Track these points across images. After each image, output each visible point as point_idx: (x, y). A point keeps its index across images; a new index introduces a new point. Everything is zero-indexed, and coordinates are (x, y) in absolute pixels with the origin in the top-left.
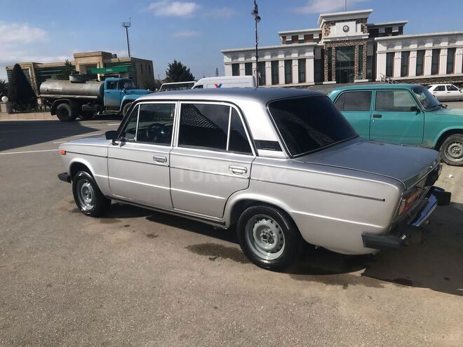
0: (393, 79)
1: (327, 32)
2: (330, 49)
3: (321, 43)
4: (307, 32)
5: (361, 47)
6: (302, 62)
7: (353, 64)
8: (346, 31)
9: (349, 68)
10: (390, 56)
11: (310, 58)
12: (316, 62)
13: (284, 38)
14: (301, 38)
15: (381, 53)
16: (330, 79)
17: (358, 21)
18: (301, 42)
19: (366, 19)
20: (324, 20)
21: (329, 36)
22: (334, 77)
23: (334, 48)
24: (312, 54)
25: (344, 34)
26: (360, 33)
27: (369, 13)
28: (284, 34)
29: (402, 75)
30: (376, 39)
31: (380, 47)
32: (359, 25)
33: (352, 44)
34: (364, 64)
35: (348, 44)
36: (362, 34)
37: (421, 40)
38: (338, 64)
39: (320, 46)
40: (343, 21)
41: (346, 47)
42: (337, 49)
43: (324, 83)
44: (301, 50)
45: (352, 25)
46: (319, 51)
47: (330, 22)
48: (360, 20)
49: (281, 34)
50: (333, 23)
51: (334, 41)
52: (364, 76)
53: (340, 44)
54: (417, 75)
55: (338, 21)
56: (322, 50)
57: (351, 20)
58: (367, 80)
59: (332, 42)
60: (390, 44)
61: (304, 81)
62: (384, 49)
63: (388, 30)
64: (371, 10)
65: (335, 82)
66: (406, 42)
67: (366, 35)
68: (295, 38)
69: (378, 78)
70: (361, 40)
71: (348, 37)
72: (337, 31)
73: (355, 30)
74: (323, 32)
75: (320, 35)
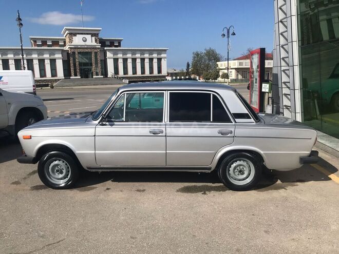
0: (119, 76)
1: (71, 41)
2: (74, 53)
3: (66, 48)
4: (54, 39)
5: (96, 53)
6: (53, 62)
7: (91, 65)
8: (85, 41)
9: (89, 67)
10: (116, 61)
11: (59, 58)
12: (64, 61)
13: (35, 42)
14: (49, 43)
15: (110, 58)
16: (76, 75)
17: (92, 35)
18: (49, 46)
19: (98, 34)
20: (67, 32)
21: (73, 44)
22: (78, 74)
23: (77, 53)
24: (60, 56)
25: (83, 43)
26: (94, 43)
27: (100, 30)
28: (35, 39)
29: (125, 74)
30: (105, 48)
31: (109, 55)
32: (94, 38)
33: (89, 50)
34: (99, 65)
35: (87, 51)
36: (96, 44)
37: (134, 52)
38: (80, 64)
39: (66, 51)
40: (82, 34)
41: (85, 52)
42: (79, 53)
43: (71, 78)
44: (52, 52)
45: (88, 37)
46: (65, 54)
47: (73, 34)
48: (94, 34)
49: (32, 39)
50: (75, 35)
51: (76, 48)
52: (100, 73)
53: (81, 50)
54: (133, 74)
55: (78, 34)
56: (68, 53)
57: (88, 34)
58: (102, 77)
59: (75, 48)
60: (115, 52)
61: (56, 76)
62: (112, 56)
63: (112, 43)
64: (101, 29)
65: (80, 77)
66: (125, 52)
67: (99, 46)
68: (44, 43)
69: (110, 75)
70: (96, 48)
71: (86, 45)
72: (78, 40)
73: (91, 41)
74: (67, 40)
75: (65, 42)
